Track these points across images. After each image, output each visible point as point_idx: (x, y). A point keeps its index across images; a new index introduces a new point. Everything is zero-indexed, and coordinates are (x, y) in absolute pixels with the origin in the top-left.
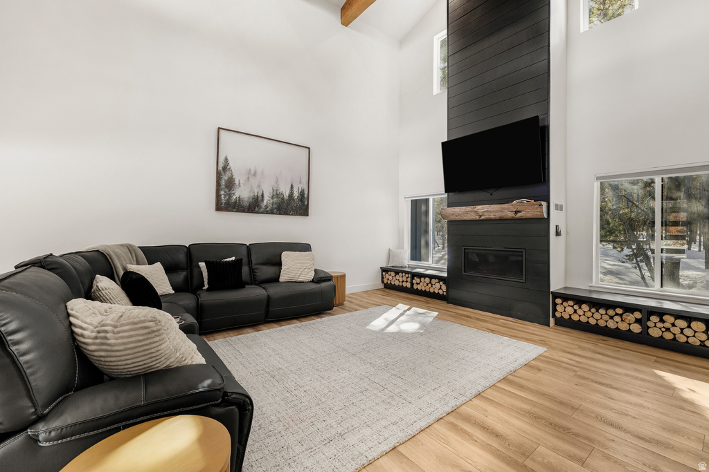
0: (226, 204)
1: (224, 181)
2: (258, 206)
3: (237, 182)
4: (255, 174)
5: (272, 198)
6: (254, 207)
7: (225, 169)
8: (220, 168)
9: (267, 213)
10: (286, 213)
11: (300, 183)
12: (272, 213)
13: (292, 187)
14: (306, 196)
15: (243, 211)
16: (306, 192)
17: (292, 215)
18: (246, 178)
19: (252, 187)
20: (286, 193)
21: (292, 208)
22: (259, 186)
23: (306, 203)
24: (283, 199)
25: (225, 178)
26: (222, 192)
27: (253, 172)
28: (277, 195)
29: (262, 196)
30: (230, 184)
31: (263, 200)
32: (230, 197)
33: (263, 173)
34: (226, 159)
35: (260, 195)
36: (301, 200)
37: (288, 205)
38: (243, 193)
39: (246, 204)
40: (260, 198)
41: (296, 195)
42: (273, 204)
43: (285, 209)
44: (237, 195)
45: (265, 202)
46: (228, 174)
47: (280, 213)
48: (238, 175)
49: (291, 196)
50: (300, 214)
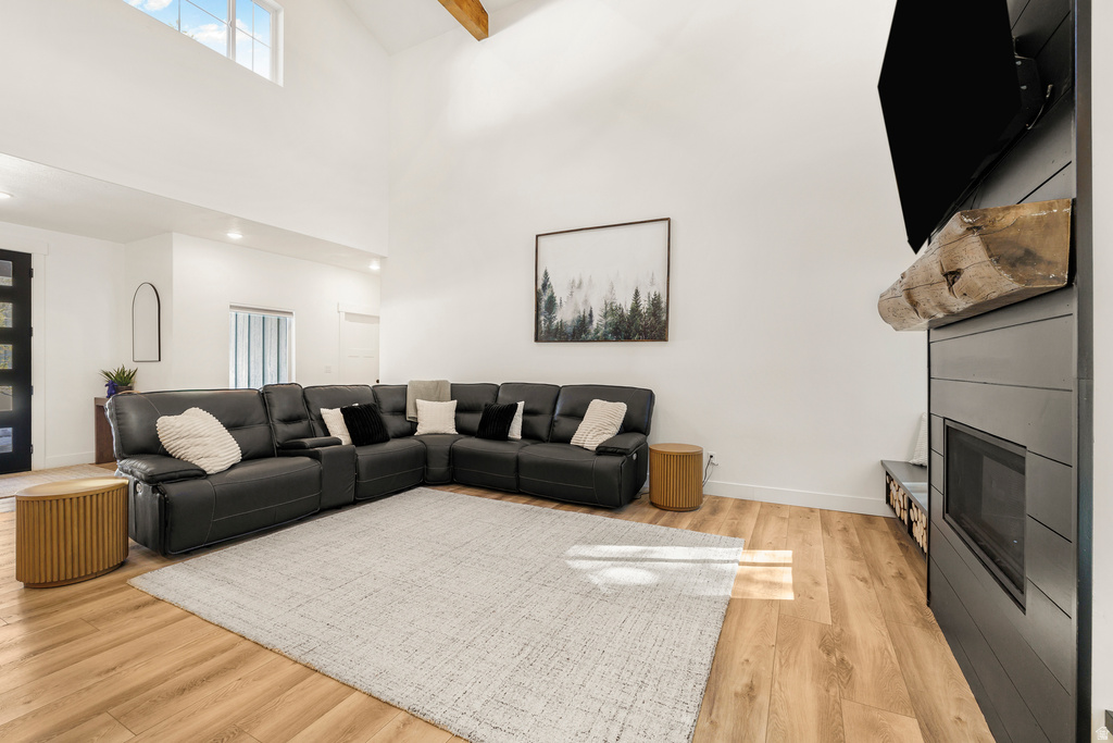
0: (548, 331)
1: (544, 303)
2: (585, 331)
3: (558, 301)
4: (580, 286)
5: (605, 316)
6: (579, 332)
7: (545, 286)
8: (540, 287)
9: (597, 340)
10: (628, 338)
11: (652, 284)
12: (606, 340)
13: (637, 293)
14: (663, 305)
15: (567, 341)
16: (664, 299)
17: (639, 340)
18: (568, 293)
19: (576, 304)
20: (626, 305)
21: (638, 331)
22: (586, 301)
23: (664, 318)
24: (622, 316)
25: (545, 298)
26: (542, 318)
27: (577, 282)
28: (611, 310)
29: (591, 315)
30: (551, 303)
31: (591, 322)
32: (551, 322)
33: (590, 280)
34: (546, 274)
35: (587, 314)
36: (654, 315)
37: (630, 324)
38: (565, 315)
39: (570, 330)
40: (588, 320)
41: (644, 305)
42: (606, 325)
43: (626, 332)
44: (558, 319)
45: (595, 323)
46: (548, 292)
47: (618, 340)
48: (560, 291)
49: (635, 309)
50: (653, 339)
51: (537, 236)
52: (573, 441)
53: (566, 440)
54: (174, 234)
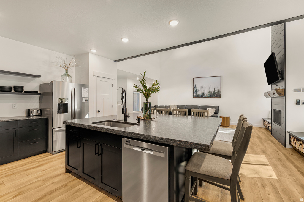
0: (196, 96)
1: (195, 90)
3: (198, 90)
4: (203, 87)
5: (208, 93)
6: (203, 96)
7: (195, 87)
8: (194, 87)
9: (206, 97)
10: (213, 97)
11: (218, 87)
12: (208, 97)
13: (215, 89)
14: (220, 91)
15: (200, 97)
16: (220, 90)
17: (215, 97)
18: (200, 89)
19: (202, 91)
20: (212, 91)
22: (204, 90)
23: (220, 94)
24: (211, 93)
26: (194, 93)
27: (202, 87)
28: (209, 92)
29: (205, 93)
30: (196, 91)
31: (205, 94)
32: (196, 94)
33: (205, 87)
34: (195, 85)
36: (218, 93)
37: (213, 95)
38: (200, 93)
39: (200, 95)
40: (204, 94)
41: (216, 91)
42: (208, 95)
44: (198, 93)
45: (206, 94)
46: (196, 88)
47: (211, 97)
48: (198, 88)
49: (214, 92)
50: (218, 97)
51: (193, 78)
54: (127, 79)
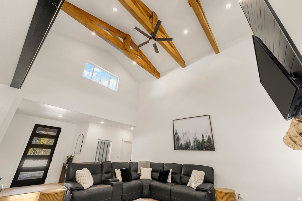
0: (178, 147)
1: (176, 139)
2: (189, 147)
3: (180, 138)
4: (186, 134)
5: (194, 142)
6: (187, 147)
7: (176, 134)
8: (175, 134)
9: (192, 150)
10: (202, 149)
11: (207, 133)
12: (195, 150)
13: (203, 136)
14: (211, 139)
15: (183, 150)
16: (211, 137)
17: (205, 150)
18: (183, 136)
19: (185, 139)
20: (200, 139)
21: (205, 147)
22: (188, 138)
23: (212, 143)
24: (199, 142)
25: (176, 137)
26: (176, 143)
27: (185, 133)
28: (196, 141)
29: (190, 142)
30: (178, 139)
31: (190, 144)
32: (178, 144)
33: (189, 132)
34: (176, 130)
35: (189, 142)
36: (209, 142)
37: (202, 145)
38: (182, 142)
39: (184, 147)
40: (189, 143)
41: (206, 139)
42: (195, 145)
43: (201, 147)
44: (180, 143)
45: (191, 144)
46: (177, 135)
47: (199, 150)
48: (180, 135)
49: (203, 140)
50: (210, 150)
51: (173, 120)
52: (188, 185)
53: (186, 184)
